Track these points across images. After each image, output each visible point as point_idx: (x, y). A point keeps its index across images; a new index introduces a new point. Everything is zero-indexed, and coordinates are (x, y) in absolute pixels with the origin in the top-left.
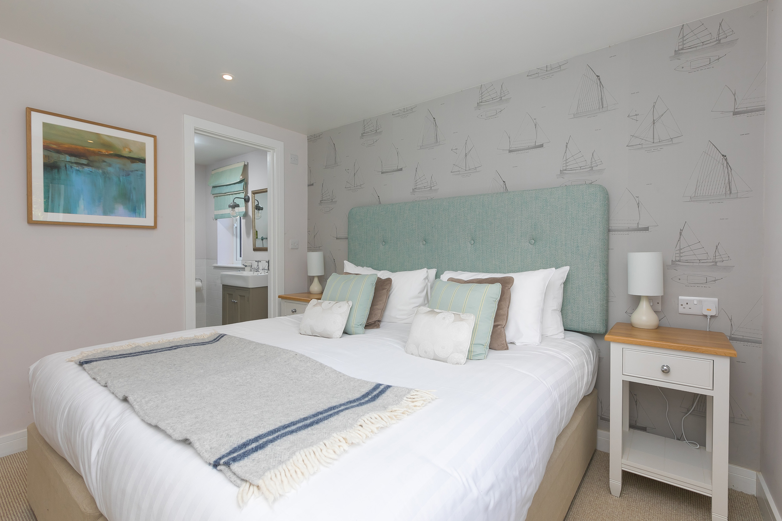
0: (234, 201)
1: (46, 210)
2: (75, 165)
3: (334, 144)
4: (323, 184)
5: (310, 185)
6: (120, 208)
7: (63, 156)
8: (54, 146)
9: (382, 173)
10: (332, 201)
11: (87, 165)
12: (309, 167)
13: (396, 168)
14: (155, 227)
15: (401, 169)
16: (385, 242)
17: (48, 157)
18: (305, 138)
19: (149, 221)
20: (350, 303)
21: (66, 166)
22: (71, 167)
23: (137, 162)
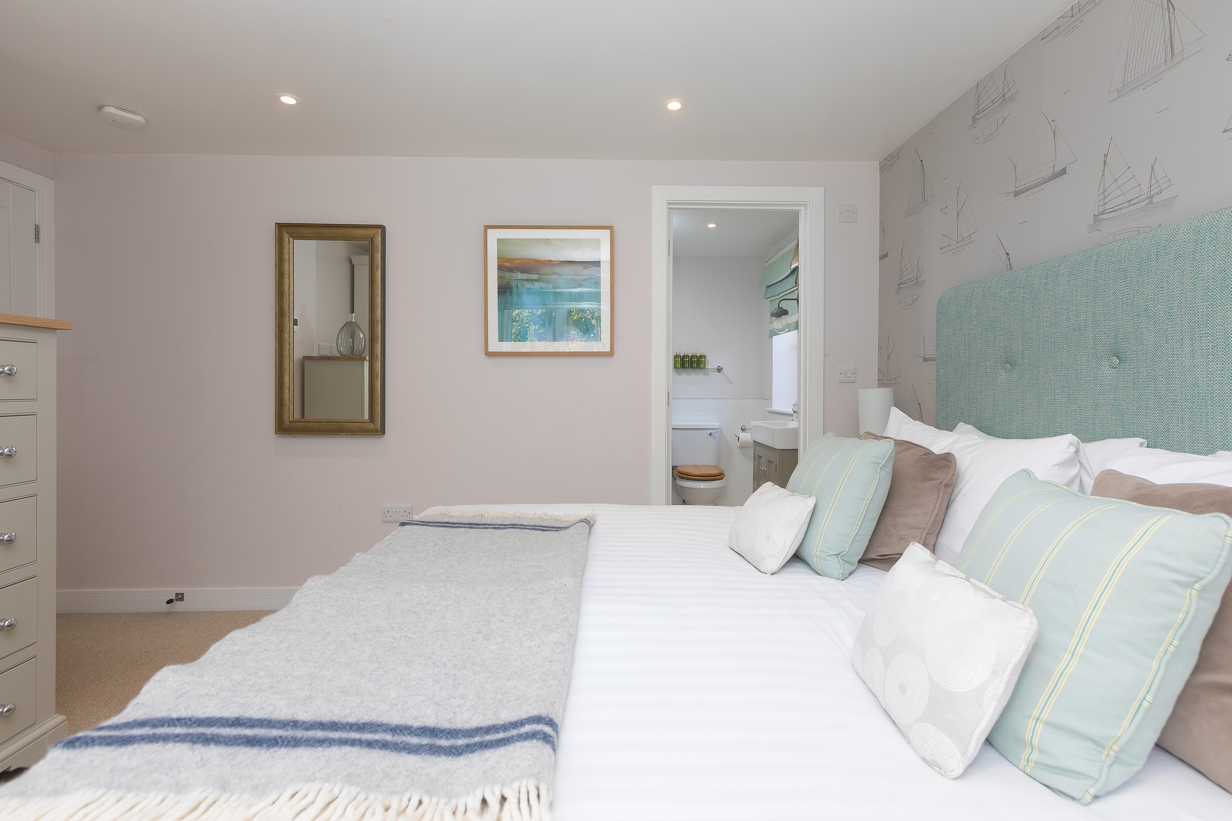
0: (779, 306)
1: (501, 339)
2: (526, 283)
3: (922, 161)
4: (902, 250)
5: (883, 257)
6: (574, 332)
7: (515, 274)
8: (507, 264)
9: (1017, 194)
10: (917, 282)
11: (538, 280)
12: (882, 222)
13: (1049, 172)
14: (610, 354)
15: (1063, 172)
16: (1010, 363)
17: (502, 277)
18: (876, 165)
19: (603, 345)
20: (811, 502)
21: (517, 285)
22: (522, 286)
23: (590, 267)
